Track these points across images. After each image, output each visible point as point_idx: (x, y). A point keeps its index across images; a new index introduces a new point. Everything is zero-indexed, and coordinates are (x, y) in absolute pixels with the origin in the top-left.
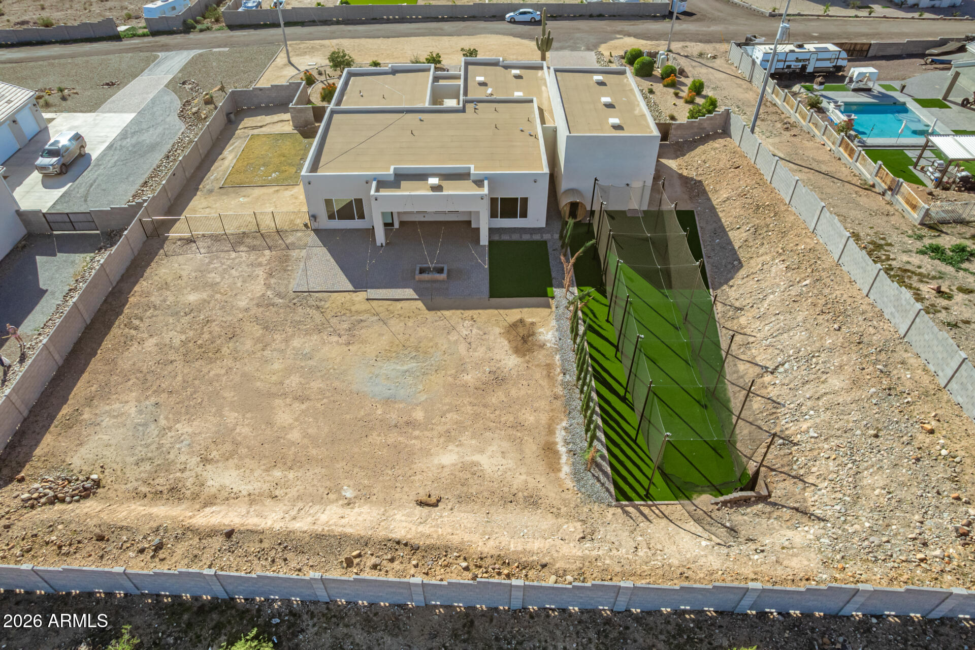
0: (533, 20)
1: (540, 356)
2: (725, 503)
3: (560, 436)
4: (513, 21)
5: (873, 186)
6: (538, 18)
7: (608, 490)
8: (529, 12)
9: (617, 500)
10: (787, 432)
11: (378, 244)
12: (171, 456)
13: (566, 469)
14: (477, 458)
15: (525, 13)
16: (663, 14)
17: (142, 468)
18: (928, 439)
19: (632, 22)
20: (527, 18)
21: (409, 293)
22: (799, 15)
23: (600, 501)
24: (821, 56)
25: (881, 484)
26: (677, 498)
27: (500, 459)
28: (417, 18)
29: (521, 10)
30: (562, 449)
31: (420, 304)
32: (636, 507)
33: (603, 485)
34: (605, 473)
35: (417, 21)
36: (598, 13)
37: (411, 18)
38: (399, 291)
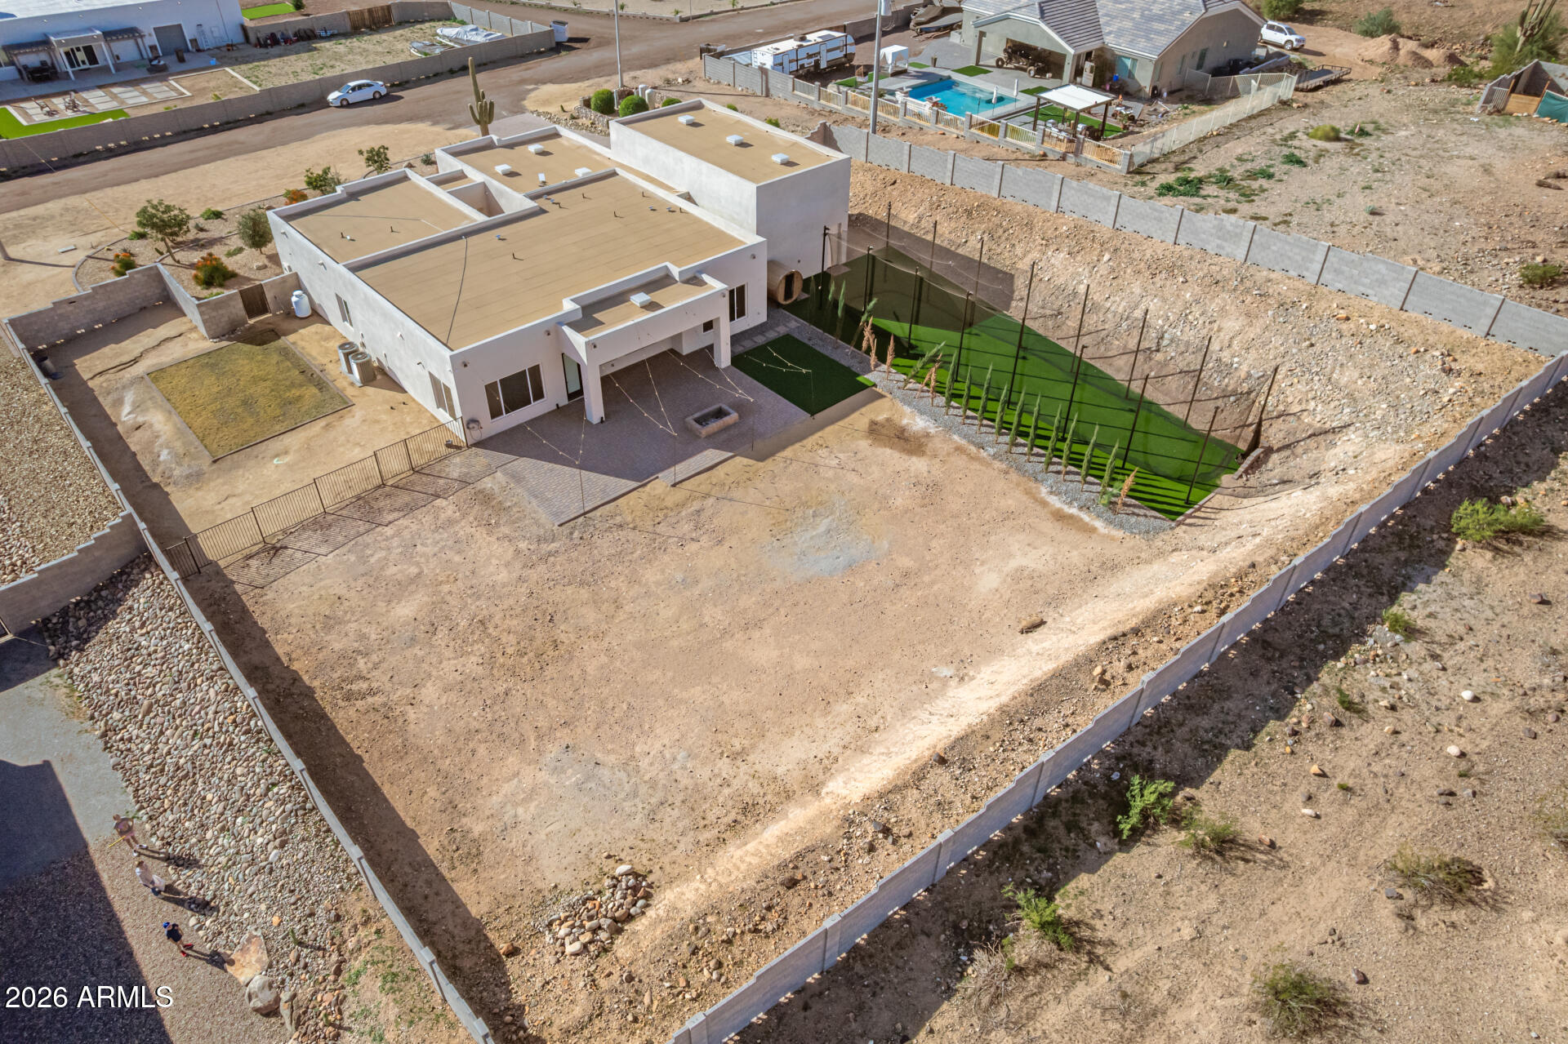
0: (377, 96)
1: (937, 444)
2: (1246, 472)
3: (1055, 502)
4: (345, 105)
5: (1045, 155)
6: (384, 91)
7: (1156, 518)
8: (369, 85)
9: (1173, 520)
10: (1230, 388)
11: (595, 420)
12: (685, 781)
13: (1099, 524)
14: (1013, 564)
15: (360, 87)
16: (548, 46)
17: (668, 820)
18: (1351, 325)
19: (524, 66)
20: (367, 94)
21: (711, 456)
22: (712, 13)
23: (1158, 531)
24: (830, 45)
25: (1356, 375)
26: (1209, 491)
27: (1034, 551)
28: (163, 137)
29: (352, 84)
30: (1074, 511)
31: (740, 461)
32: (1190, 516)
33: (1146, 516)
34: (1134, 506)
35: (164, 142)
36: (460, 66)
37: (152, 139)
38: (698, 457)
